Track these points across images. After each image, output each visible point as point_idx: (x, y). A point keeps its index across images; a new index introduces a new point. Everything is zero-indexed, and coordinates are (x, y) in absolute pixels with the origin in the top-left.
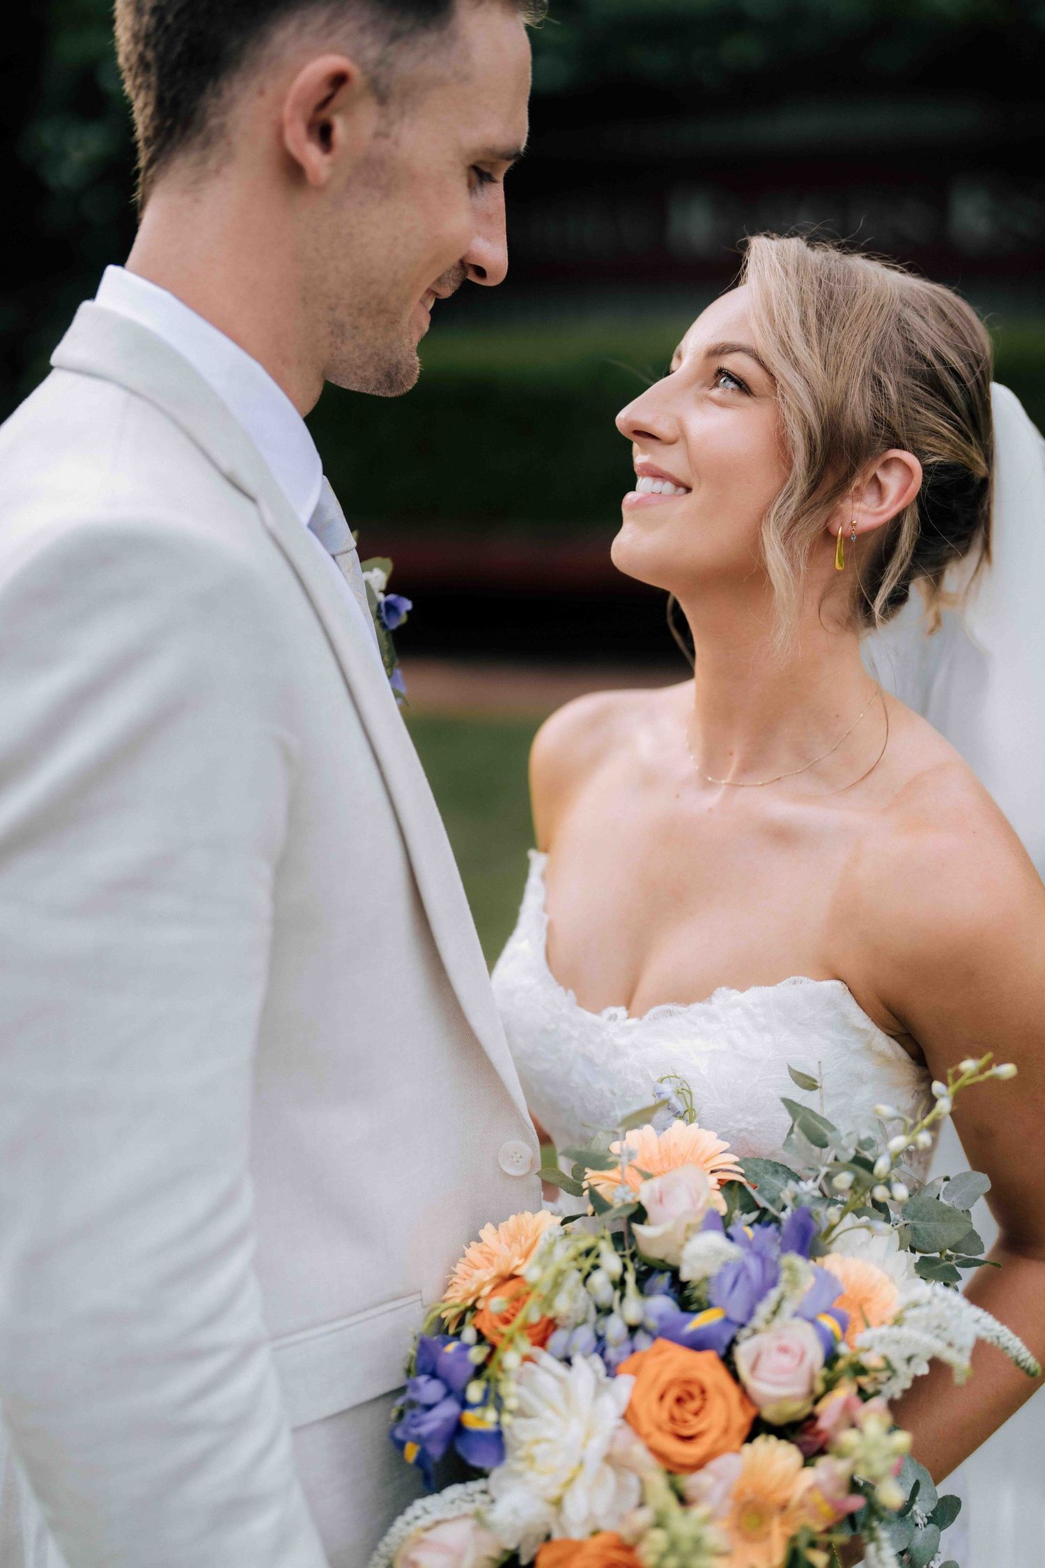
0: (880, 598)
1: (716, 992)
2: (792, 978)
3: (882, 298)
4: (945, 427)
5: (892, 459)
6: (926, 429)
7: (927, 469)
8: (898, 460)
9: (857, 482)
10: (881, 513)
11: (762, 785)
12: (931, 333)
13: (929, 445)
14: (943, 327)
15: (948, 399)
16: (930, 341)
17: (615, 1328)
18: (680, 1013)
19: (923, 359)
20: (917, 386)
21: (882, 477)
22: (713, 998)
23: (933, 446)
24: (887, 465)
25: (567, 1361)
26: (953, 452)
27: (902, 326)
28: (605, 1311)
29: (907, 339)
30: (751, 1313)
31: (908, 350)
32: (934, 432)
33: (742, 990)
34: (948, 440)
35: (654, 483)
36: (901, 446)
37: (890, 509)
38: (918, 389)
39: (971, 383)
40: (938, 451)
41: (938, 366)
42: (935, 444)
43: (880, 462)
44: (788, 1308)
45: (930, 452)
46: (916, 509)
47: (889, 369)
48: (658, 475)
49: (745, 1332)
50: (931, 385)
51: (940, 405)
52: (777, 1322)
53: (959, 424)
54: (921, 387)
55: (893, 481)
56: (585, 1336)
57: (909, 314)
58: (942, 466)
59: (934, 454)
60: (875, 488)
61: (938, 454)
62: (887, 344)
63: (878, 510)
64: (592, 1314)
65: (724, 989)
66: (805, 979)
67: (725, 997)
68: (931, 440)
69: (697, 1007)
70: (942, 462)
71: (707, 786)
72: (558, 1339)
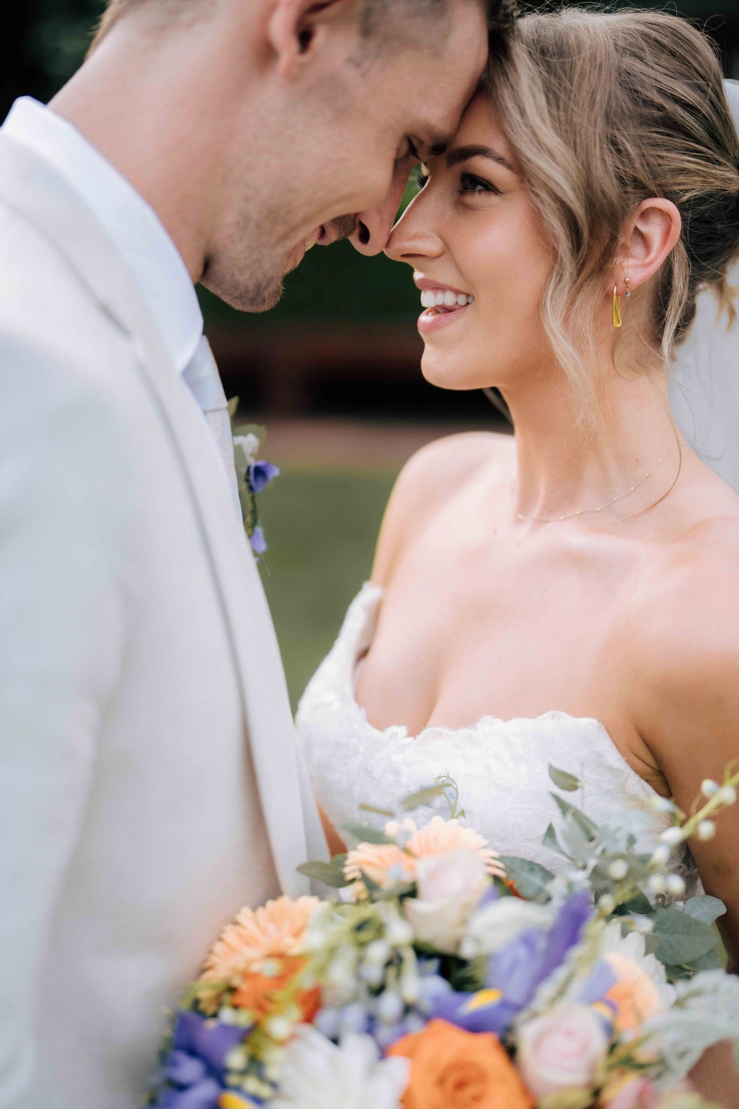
0: (666, 337)
1: (482, 720)
2: (551, 713)
3: (598, 56)
4: (689, 161)
5: (647, 210)
6: (672, 171)
7: (682, 208)
8: (654, 209)
9: (622, 240)
10: (651, 263)
11: (565, 519)
12: (652, 73)
13: (679, 184)
14: (665, 59)
15: (688, 134)
16: (654, 83)
17: (389, 1005)
18: (448, 736)
19: (651, 104)
20: (653, 132)
21: (643, 228)
22: (479, 725)
23: (684, 184)
24: (645, 215)
25: (335, 1041)
26: (704, 182)
27: (626, 80)
28: (378, 991)
29: (631, 90)
30: (530, 996)
31: (635, 102)
32: (682, 170)
33: (506, 719)
34: (697, 173)
35: (435, 296)
36: (653, 195)
37: (657, 257)
38: (655, 135)
39: (706, 109)
40: (689, 187)
41: (669, 106)
42: (685, 181)
43: (637, 214)
44: (576, 988)
45: (681, 191)
46: (682, 247)
47: (621, 128)
48: (438, 288)
49: (523, 1016)
50: (666, 126)
51: (679, 142)
52: (561, 1006)
53: (703, 153)
54: (656, 132)
55: (654, 230)
56: (355, 1015)
57: (629, 62)
58: (698, 199)
59: (687, 191)
60: (639, 240)
61: (690, 189)
62: (613, 103)
63: (648, 260)
64: (364, 994)
65: (489, 717)
66: (563, 714)
67: (489, 725)
68: (681, 179)
69: (463, 732)
70: (695, 195)
71: (518, 522)
72: (326, 1018)
